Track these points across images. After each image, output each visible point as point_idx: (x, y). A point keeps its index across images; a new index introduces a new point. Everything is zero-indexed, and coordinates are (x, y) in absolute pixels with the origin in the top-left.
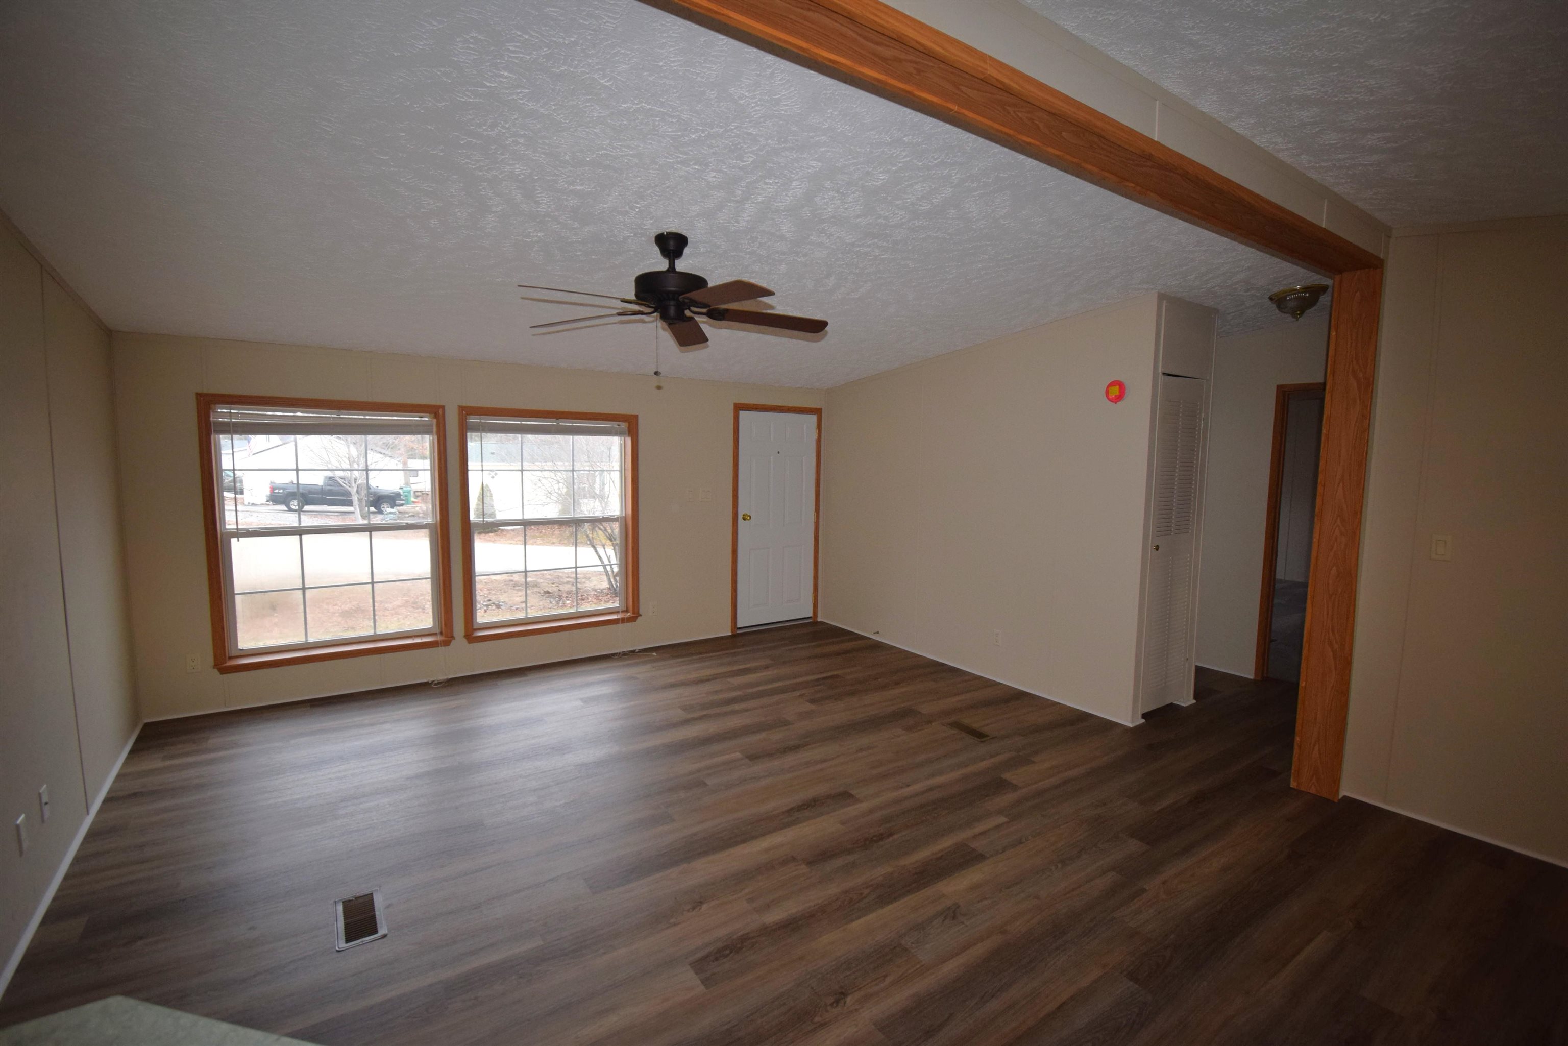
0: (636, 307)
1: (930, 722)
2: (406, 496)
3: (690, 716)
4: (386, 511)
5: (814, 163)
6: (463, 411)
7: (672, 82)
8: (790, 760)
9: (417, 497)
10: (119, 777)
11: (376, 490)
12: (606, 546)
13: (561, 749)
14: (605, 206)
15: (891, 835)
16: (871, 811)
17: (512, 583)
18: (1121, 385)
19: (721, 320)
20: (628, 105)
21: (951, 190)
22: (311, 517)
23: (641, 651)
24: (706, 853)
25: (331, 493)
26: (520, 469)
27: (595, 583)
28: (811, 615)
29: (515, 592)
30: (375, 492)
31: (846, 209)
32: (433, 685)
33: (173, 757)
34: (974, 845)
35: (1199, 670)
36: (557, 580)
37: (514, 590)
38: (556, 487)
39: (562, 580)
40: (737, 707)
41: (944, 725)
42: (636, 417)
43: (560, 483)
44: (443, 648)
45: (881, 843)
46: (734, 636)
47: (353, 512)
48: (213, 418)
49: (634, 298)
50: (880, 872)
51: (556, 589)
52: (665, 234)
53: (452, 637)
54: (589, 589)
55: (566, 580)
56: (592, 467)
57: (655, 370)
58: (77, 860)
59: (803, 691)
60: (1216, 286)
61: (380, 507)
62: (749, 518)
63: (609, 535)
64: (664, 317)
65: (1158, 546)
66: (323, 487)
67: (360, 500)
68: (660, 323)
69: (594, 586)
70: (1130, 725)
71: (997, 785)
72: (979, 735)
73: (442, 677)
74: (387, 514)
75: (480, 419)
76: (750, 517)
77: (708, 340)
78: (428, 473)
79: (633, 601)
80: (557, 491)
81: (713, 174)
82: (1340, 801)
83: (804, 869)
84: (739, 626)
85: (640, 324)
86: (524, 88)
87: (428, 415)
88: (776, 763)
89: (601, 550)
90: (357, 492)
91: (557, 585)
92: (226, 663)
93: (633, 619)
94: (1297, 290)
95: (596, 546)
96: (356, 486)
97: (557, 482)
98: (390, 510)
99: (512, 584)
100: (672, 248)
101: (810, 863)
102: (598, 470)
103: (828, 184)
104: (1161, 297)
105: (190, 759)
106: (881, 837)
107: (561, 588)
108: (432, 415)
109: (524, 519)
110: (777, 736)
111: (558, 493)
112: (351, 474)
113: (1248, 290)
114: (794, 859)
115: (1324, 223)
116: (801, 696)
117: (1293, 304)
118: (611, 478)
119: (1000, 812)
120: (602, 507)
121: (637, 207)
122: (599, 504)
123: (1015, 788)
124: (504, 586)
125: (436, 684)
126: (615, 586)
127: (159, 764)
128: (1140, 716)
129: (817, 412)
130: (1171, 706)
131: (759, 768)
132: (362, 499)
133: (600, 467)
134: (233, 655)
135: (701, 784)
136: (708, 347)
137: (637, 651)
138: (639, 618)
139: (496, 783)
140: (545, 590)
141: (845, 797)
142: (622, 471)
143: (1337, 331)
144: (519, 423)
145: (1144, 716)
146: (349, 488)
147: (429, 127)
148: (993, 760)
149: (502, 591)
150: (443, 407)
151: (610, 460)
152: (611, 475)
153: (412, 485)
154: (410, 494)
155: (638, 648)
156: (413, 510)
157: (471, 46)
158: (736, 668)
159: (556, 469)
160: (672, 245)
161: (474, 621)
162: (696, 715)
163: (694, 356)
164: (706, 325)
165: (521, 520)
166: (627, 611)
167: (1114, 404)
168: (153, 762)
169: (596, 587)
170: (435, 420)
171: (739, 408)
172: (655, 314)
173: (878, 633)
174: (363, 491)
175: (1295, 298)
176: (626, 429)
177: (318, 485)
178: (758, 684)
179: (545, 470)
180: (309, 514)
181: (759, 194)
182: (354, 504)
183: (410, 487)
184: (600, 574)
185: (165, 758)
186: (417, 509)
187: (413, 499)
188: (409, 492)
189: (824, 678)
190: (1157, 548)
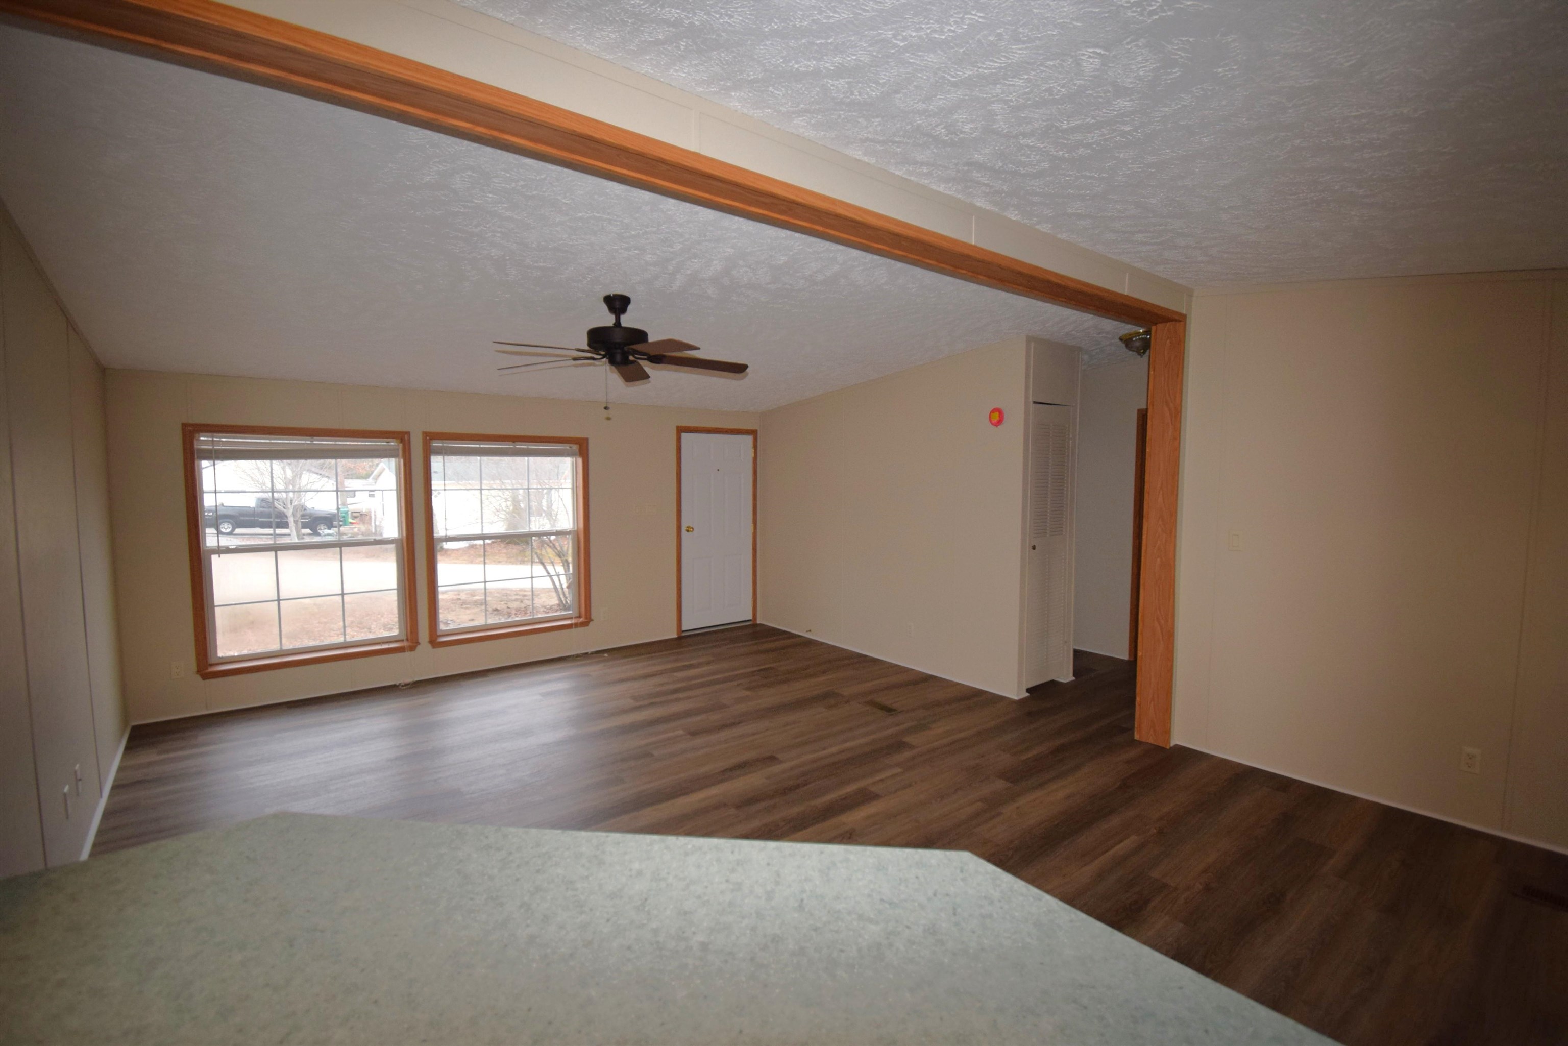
0: (589, 355)
1: (848, 702)
2: (344, 517)
3: (638, 704)
4: (323, 532)
5: (729, 250)
6: (427, 436)
7: (616, 201)
8: (724, 734)
9: (355, 517)
10: (121, 769)
11: (312, 512)
12: (555, 565)
13: (525, 732)
14: (562, 276)
15: (806, 785)
16: (792, 769)
17: (459, 601)
18: (999, 411)
19: (659, 363)
20: (583, 214)
21: (838, 267)
22: (243, 540)
23: (592, 653)
24: (652, 804)
25: (262, 515)
26: (479, 488)
27: (544, 599)
28: (750, 617)
29: (463, 610)
30: (311, 514)
31: (758, 279)
32: (400, 687)
33: (167, 752)
34: (874, 789)
35: (1077, 653)
36: (506, 598)
37: (462, 608)
38: (504, 505)
39: (510, 598)
40: (681, 695)
41: (860, 704)
42: (587, 439)
43: (509, 501)
44: (409, 652)
45: (798, 791)
46: (680, 638)
47: (290, 535)
48: (197, 445)
49: (587, 348)
50: (795, 810)
51: (504, 607)
52: (612, 295)
53: (418, 643)
54: (538, 605)
55: (514, 597)
56: (541, 486)
57: (605, 406)
58: (100, 832)
59: (739, 682)
60: (1072, 331)
61: (316, 529)
62: (691, 530)
63: (558, 552)
64: (612, 362)
65: (1034, 546)
66: (256, 509)
67: (296, 522)
68: (608, 367)
69: (543, 602)
70: (1016, 698)
71: (898, 745)
72: (889, 710)
73: (409, 680)
74: (324, 536)
75: (442, 443)
76: (693, 529)
77: (649, 377)
78: (394, 493)
79: (586, 607)
80: (505, 509)
81: (650, 256)
82: (1171, 748)
83: (733, 811)
84: (684, 628)
85: (591, 367)
86: (504, 203)
87: (394, 440)
88: (713, 737)
89: (550, 568)
90: (294, 515)
91: (506, 602)
92: (207, 669)
93: (585, 624)
94: (1140, 333)
95: (546, 564)
96: (293, 507)
97: (504, 500)
98: (327, 531)
99: (460, 603)
100: (617, 307)
101: (738, 807)
102: (546, 489)
103: (741, 263)
104: (1030, 339)
105: (180, 753)
106: (798, 786)
107: (510, 605)
108: (399, 440)
109: (483, 534)
110: (715, 717)
111: (505, 511)
112: (287, 495)
113: (1099, 334)
114: (725, 805)
115: (1126, 291)
116: (738, 685)
117: (1138, 344)
118: (559, 496)
119: (898, 765)
120: (550, 524)
121: (589, 278)
122: (547, 521)
123: (911, 747)
124: (452, 605)
125: (403, 686)
126: (564, 602)
127: (155, 758)
128: (1025, 691)
129: (753, 433)
130: (1053, 683)
131: (699, 741)
132: (297, 521)
133: (548, 485)
134: (213, 663)
135: (648, 755)
136: (649, 382)
137: (589, 653)
138: (591, 623)
139: (468, 761)
140: (494, 607)
141: (771, 759)
142: (574, 489)
143: (1154, 370)
144: (478, 446)
145: (1028, 690)
146: (285, 510)
147: (426, 226)
148: (897, 728)
149: (450, 610)
150: (408, 433)
151: (558, 478)
152: (560, 492)
153: (349, 506)
154: (348, 515)
155: (590, 650)
156: (351, 531)
157: (467, 180)
158: (679, 664)
159: (503, 487)
160: (617, 304)
161: (438, 628)
162: (646, 702)
163: (637, 390)
164: (647, 367)
165: (480, 534)
166: (580, 617)
167: (995, 427)
168: (148, 756)
169: (545, 604)
170: (401, 445)
171: (681, 430)
172: (604, 360)
173: (810, 631)
174: (298, 513)
175: (1139, 339)
176: (578, 451)
177: (249, 507)
178: (702, 676)
179: (494, 489)
180: (241, 538)
181: (688, 269)
182: (290, 526)
183: (348, 508)
184: (549, 590)
185: (159, 753)
186: (356, 530)
187: (350, 520)
188: (347, 513)
189: (760, 670)
190: (1034, 548)
